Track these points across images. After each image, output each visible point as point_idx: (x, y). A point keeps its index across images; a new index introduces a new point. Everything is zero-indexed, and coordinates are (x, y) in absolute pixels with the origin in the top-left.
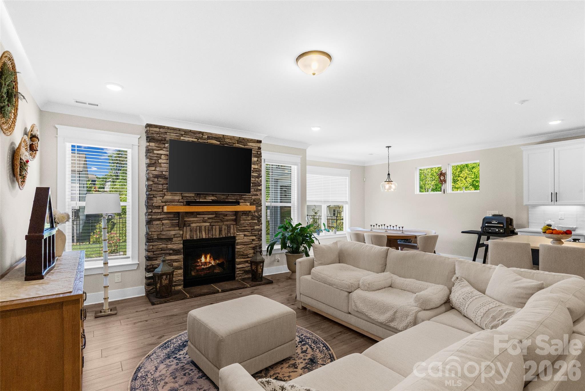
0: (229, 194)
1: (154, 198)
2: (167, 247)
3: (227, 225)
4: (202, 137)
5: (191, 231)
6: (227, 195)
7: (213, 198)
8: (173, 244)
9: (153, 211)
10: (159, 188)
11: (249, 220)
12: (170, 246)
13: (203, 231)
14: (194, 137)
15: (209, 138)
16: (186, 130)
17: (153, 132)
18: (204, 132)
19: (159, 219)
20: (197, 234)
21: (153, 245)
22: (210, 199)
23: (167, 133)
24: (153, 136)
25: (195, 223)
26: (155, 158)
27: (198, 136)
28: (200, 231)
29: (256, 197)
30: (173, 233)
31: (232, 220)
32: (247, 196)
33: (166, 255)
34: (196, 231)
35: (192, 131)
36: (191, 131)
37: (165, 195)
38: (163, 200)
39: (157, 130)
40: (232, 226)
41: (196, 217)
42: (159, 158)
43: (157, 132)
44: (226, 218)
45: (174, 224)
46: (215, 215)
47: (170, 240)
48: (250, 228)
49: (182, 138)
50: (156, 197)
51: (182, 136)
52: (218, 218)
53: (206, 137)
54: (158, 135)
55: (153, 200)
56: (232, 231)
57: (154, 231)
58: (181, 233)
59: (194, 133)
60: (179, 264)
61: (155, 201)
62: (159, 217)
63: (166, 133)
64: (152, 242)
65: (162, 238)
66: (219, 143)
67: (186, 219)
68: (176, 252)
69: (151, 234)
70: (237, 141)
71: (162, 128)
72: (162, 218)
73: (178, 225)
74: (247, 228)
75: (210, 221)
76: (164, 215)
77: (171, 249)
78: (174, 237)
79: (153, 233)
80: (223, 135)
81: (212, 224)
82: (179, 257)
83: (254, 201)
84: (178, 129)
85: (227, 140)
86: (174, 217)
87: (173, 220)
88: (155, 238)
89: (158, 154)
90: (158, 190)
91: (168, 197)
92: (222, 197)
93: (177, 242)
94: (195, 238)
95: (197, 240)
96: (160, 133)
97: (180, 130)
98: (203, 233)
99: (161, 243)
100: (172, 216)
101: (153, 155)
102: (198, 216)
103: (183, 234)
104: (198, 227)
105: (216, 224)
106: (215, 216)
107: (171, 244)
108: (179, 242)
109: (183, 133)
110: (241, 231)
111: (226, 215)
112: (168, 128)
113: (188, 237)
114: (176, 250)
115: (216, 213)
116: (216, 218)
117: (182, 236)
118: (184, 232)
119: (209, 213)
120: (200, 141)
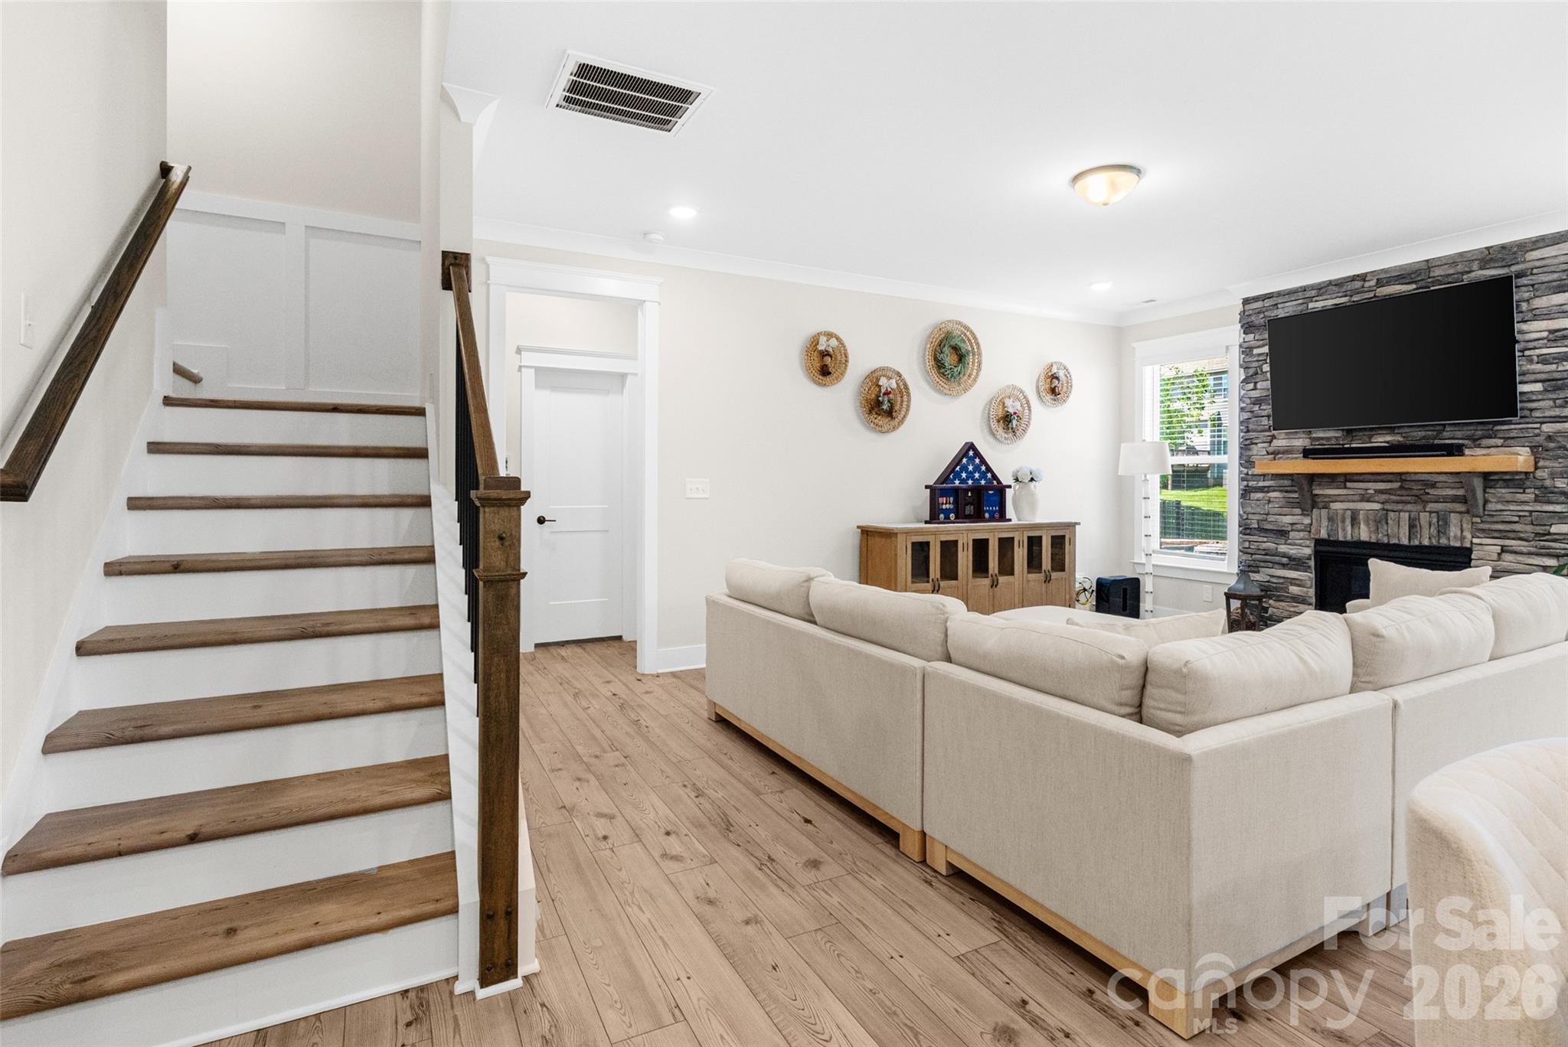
0: (1444, 425)
1: (1252, 446)
2: (1277, 549)
3: (1437, 512)
4: (1363, 287)
5: (1330, 519)
6: (1438, 428)
7: (1389, 438)
8: (1289, 544)
9: (1250, 473)
10: (1263, 423)
11: (1525, 502)
12: (1283, 548)
13: (1362, 523)
14: (1340, 295)
15: (1380, 283)
16: (1319, 284)
17: (1251, 312)
18: (1367, 273)
19: (1261, 489)
20: (1344, 530)
21: (1250, 541)
22: (1381, 440)
23: (1279, 306)
24: (1249, 320)
25: (1342, 502)
26: (1257, 363)
27: (1349, 288)
28: (1354, 520)
29: (1558, 426)
30: (1288, 519)
31: (1455, 499)
32: (1514, 427)
33: (1276, 566)
34: (1343, 521)
35: (1335, 280)
36: (1330, 283)
37: (1274, 437)
38: (1271, 449)
39: (1259, 305)
40: (1454, 518)
41: (1345, 488)
42: (1261, 363)
43: (1257, 311)
44: (1431, 491)
45: (1291, 500)
46: (1399, 484)
47: (1282, 534)
48: (1528, 529)
49: (1311, 305)
50: (1256, 444)
51: (1312, 301)
52: (1404, 492)
53: (1373, 283)
54: (1262, 316)
55: (1250, 450)
56: (1454, 531)
57: (1252, 511)
58: (1307, 521)
59: (1338, 284)
60: (1301, 591)
61: (1255, 452)
62: (1261, 484)
63: (1276, 304)
64: (1249, 534)
65: (1265, 527)
66: (1414, 286)
67: (1316, 492)
68: (1296, 563)
69: (1247, 519)
70: (1480, 261)
71: (1269, 298)
72: (1269, 487)
73: (1298, 504)
74: (1517, 527)
75: (1384, 497)
76: (1272, 480)
77: (1284, 555)
78: (1292, 530)
79: (1250, 516)
80: (1427, 261)
81: (1387, 507)
82: (1300, 575)
83: (1549, 438)
84: (1301, 287)
85: (1437, 272)
86: (1292, 486)
87: (1287, 492)
88: (1253, 526)
89: (1259, 355)
90: (1262, 428)
91: (1281, 442)
92: (1417, 434)
93: (1297, 542)
94: (1341, 539)
95: (1345, 543)
96: (1264, 309)
97: (1304, 289)
98: (1363, 526)
99: (1265, 539)
100: (1286, 482)
101: (1250, 359)
102: (1349, 484)
103: (1311, 524)
104: (1349, 512)
105: (1400, 507)
106: (1401, 488)
107: (1285, 544)
108: (1301, 541)
109: (1314, 293)
110: (1489, 534)
111: (1433, 485)
112: (1279, 294)
113: (1323, 534)
114: (1294, 559)
115: (1400, 476)
116: (1399, 492)
117: (1308, 529)
118: (1314, 521)
119: (1379, 477)
120: (1356, 298)
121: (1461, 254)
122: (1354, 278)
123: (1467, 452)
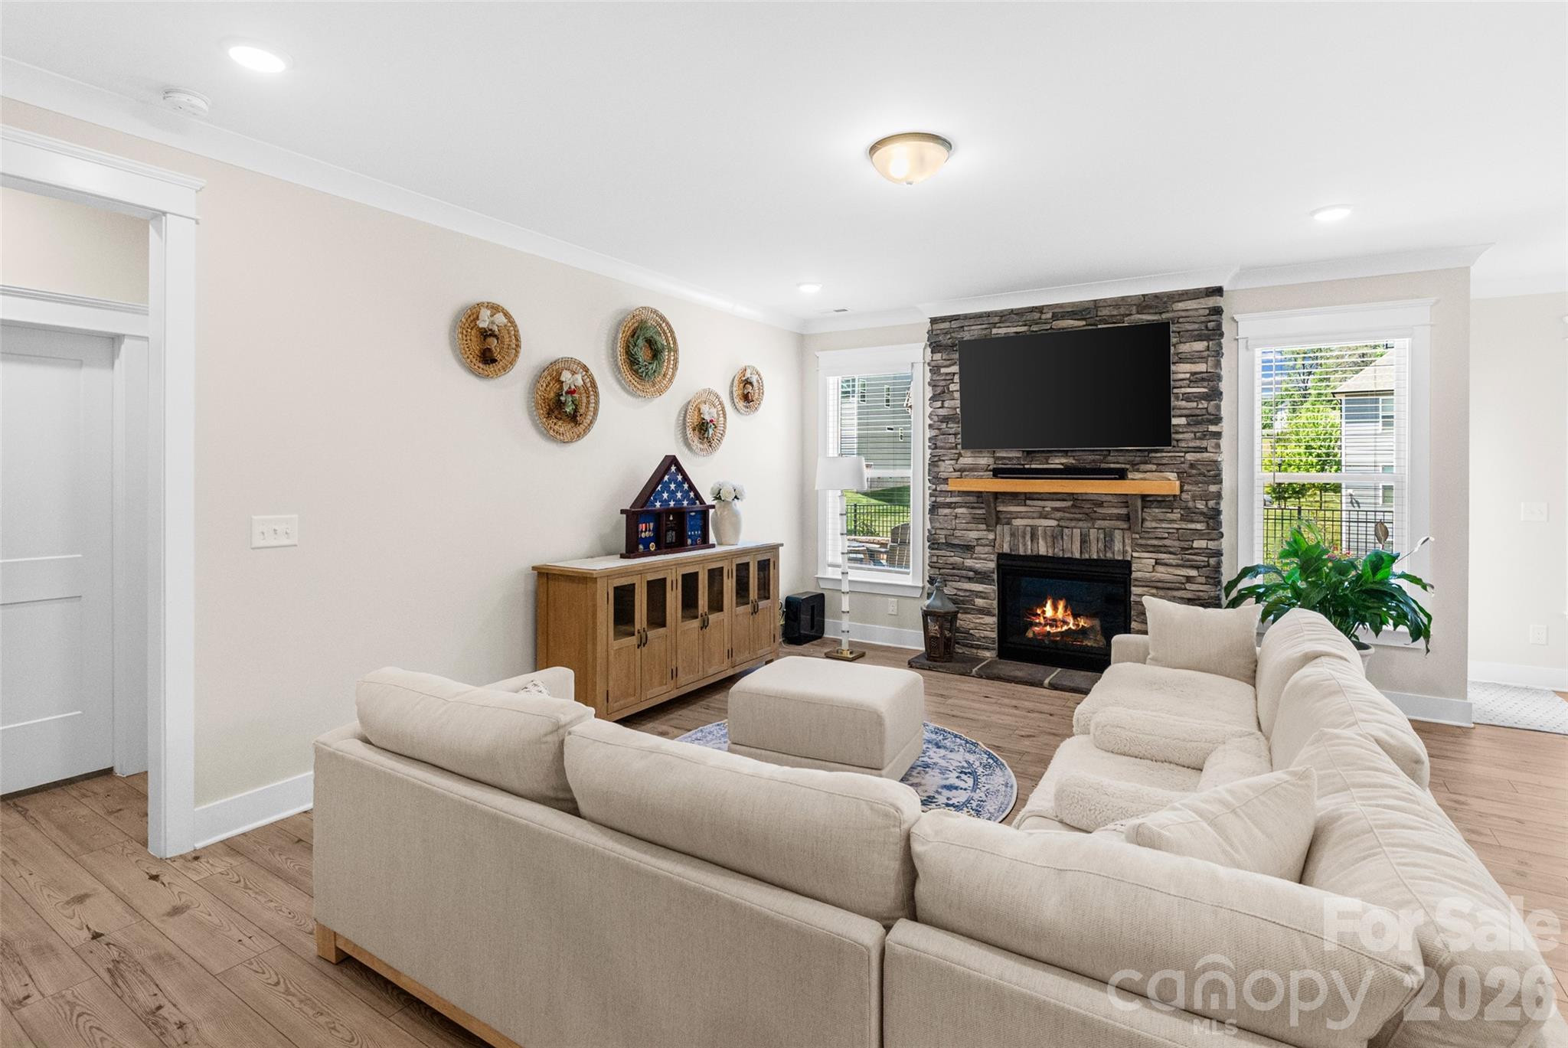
0: (1109, 451)
1: (940, 463)
2: (963, 562)
3: (1104, 529)
4: (1040, 319)
5: (1012, 535)
6: (1105, 453)
7: (1064, 461)
8: (975, 559)
9: (938, 489)
10: (950, 441)
11: (1172, 521)
12: (969, 563)
13: (1040, 538)
14: (1021, 323)
15: (1056, 317)
16: (1002, 312)
17: (939, 332)
18: (1043, 306)
19: (949, 505)
20: (1025, 545)
21: (938, 556)
22: (1057, 462)
23: (966, 328)
24: (937, 340)
25: (1021, 518)
26: (943, 382)
27: (1028, 318)
28: (1034, 537)
29: (1198, 456)
30: (974, 535)
31: (1118, 517)
32: (1165, 455)
33: (963, 579)
34: (1024, 537)
35: (1016, 309)
36: (1012, 311)
37: (960, 455)
38: (957, 467)
39: (946, 325)
40: (1118, 534)
41: (1025, 505)
42: (948, 382)
43: (945, 331)
44: (1099, 510)
45: (977, 516)
46: (1072, 502)
47: (968, 548)
48: (1177, 543)
49: (994, 331)
50: (944, 461)
51: (995, 327)
52: (1077, 511)
53: (1049, 315)
54: (949, 336)
55: (938, 466)
56: (1118, 546)
57: (940, 527)
58: (991, 536)
59: (1021, 314)
60: (986, 603)
61: (942, 469)
62: (948, 500)
63: (963, 327)
64: (936, 549)
65: (952, 542)
66: (1084, 323)
67: (999, 509)
68: (981, 576)
69: (935, 534)
70: (1138, 306)
71: (955, 320)
72: (955, 503)
73: (984, 520)
74: (1167, 542)
75: (1059, 515)
76: (959, 496)
77: (971, 569)
78: (978, 545)
79: (938, 531)
80: (1095, 301)
81: (1063, 523)
82: (986, 588)
83: (1192, 466)
84: (985, 313)
85: (1105, 312)
86: (977, 503)
87: (973, 508)
88: (941, 541)
89: (947, 374)
90: (948, 445)
91: (967, 460)
92: (1088, 457)
93: (982, 556)
94: (1022, 553)
95: (1026, 558)
96: (951, 330)
97: (988, 315)
98: (1041, 542)
99: (952, 554)
100: (972, 499)
101: (938, 378)
102: (1028, 502)
103: (995, 539)
104: (1029, 529)
105: (1073, 524)
106: (1073, 506)
107: (971, 558)
108: (986, 556)
109: (997, 319)
110: (1146, 548)
111: (1101, 504)
112: (966, 317)
113: (1006, 549)
114: (980, 573)
115: (1072, 497)
116: (1073, 510)
117: (993, 544)
118: (998, 537)
119: (1055, 497)
120: (1035, 328)
121: (1123, 298)
122: (1033, 310)
123: (1130, 476)
